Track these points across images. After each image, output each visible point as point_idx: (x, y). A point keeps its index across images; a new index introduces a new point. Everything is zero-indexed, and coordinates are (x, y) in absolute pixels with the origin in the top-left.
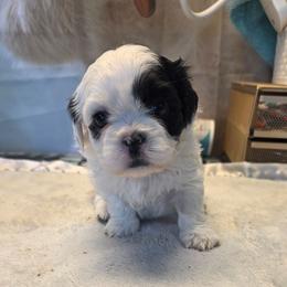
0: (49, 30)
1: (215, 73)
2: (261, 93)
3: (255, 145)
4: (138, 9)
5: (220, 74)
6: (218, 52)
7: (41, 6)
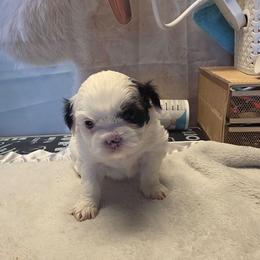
1: (186, 63)
4: (118, 19)
5: (189, 62)
6: (186, 46)
7: (37, 21)
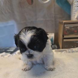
0: (3, 12)
2: (65, 24)
3: (65, 40)
